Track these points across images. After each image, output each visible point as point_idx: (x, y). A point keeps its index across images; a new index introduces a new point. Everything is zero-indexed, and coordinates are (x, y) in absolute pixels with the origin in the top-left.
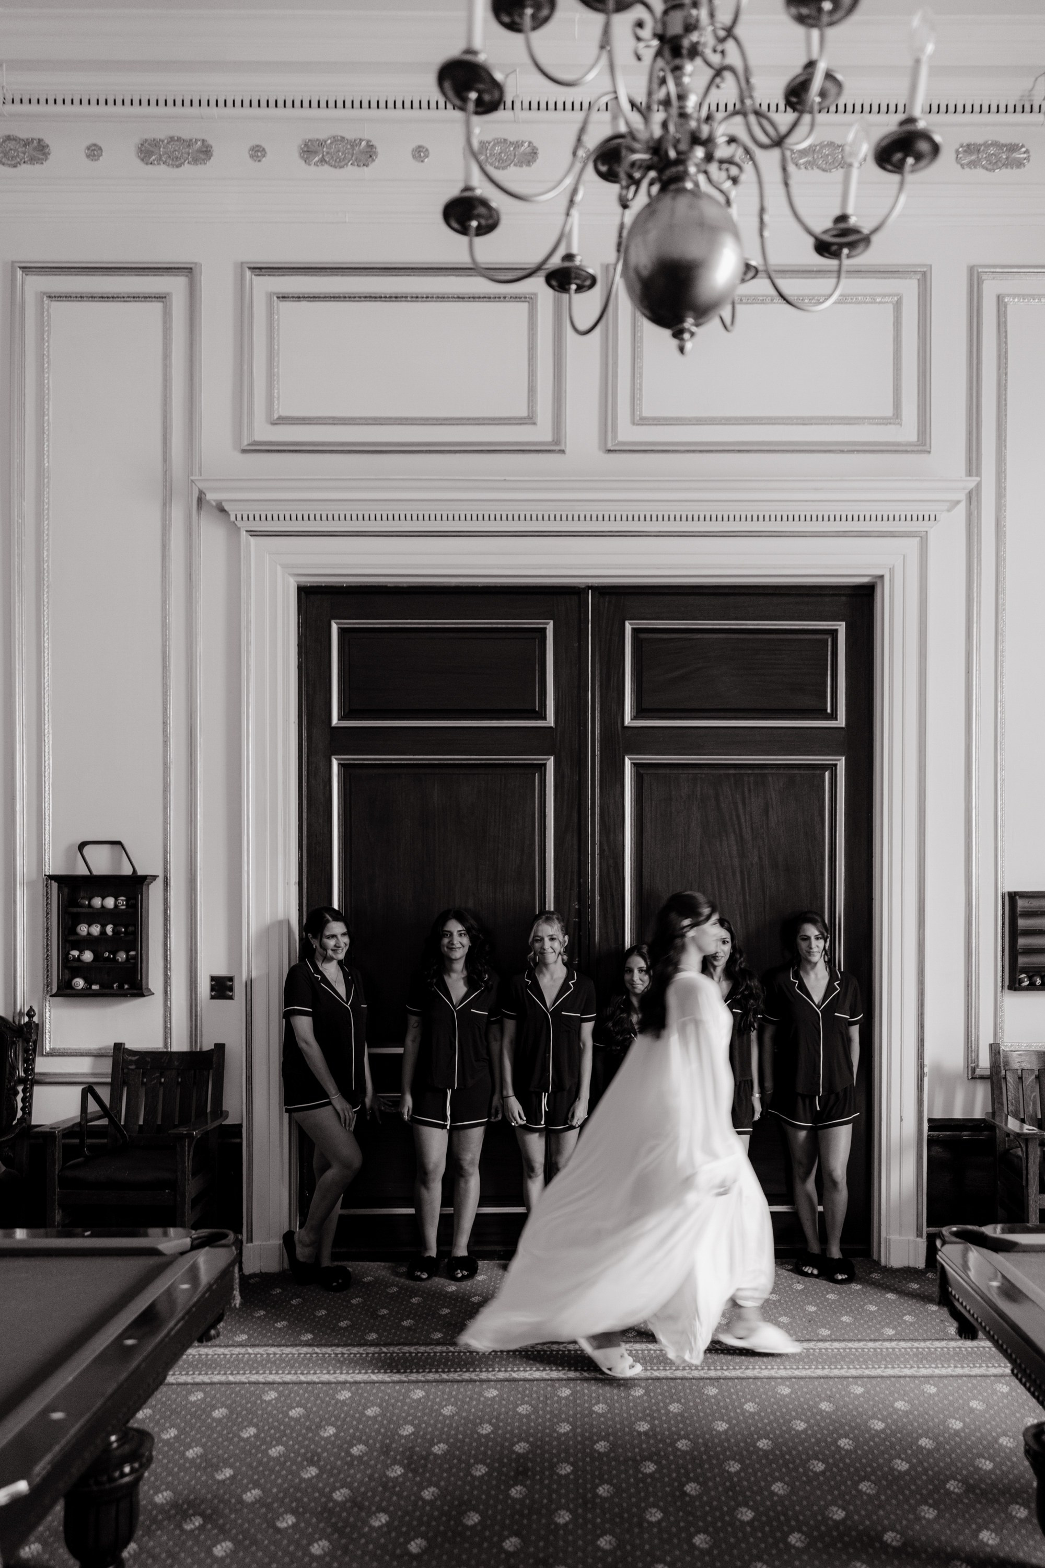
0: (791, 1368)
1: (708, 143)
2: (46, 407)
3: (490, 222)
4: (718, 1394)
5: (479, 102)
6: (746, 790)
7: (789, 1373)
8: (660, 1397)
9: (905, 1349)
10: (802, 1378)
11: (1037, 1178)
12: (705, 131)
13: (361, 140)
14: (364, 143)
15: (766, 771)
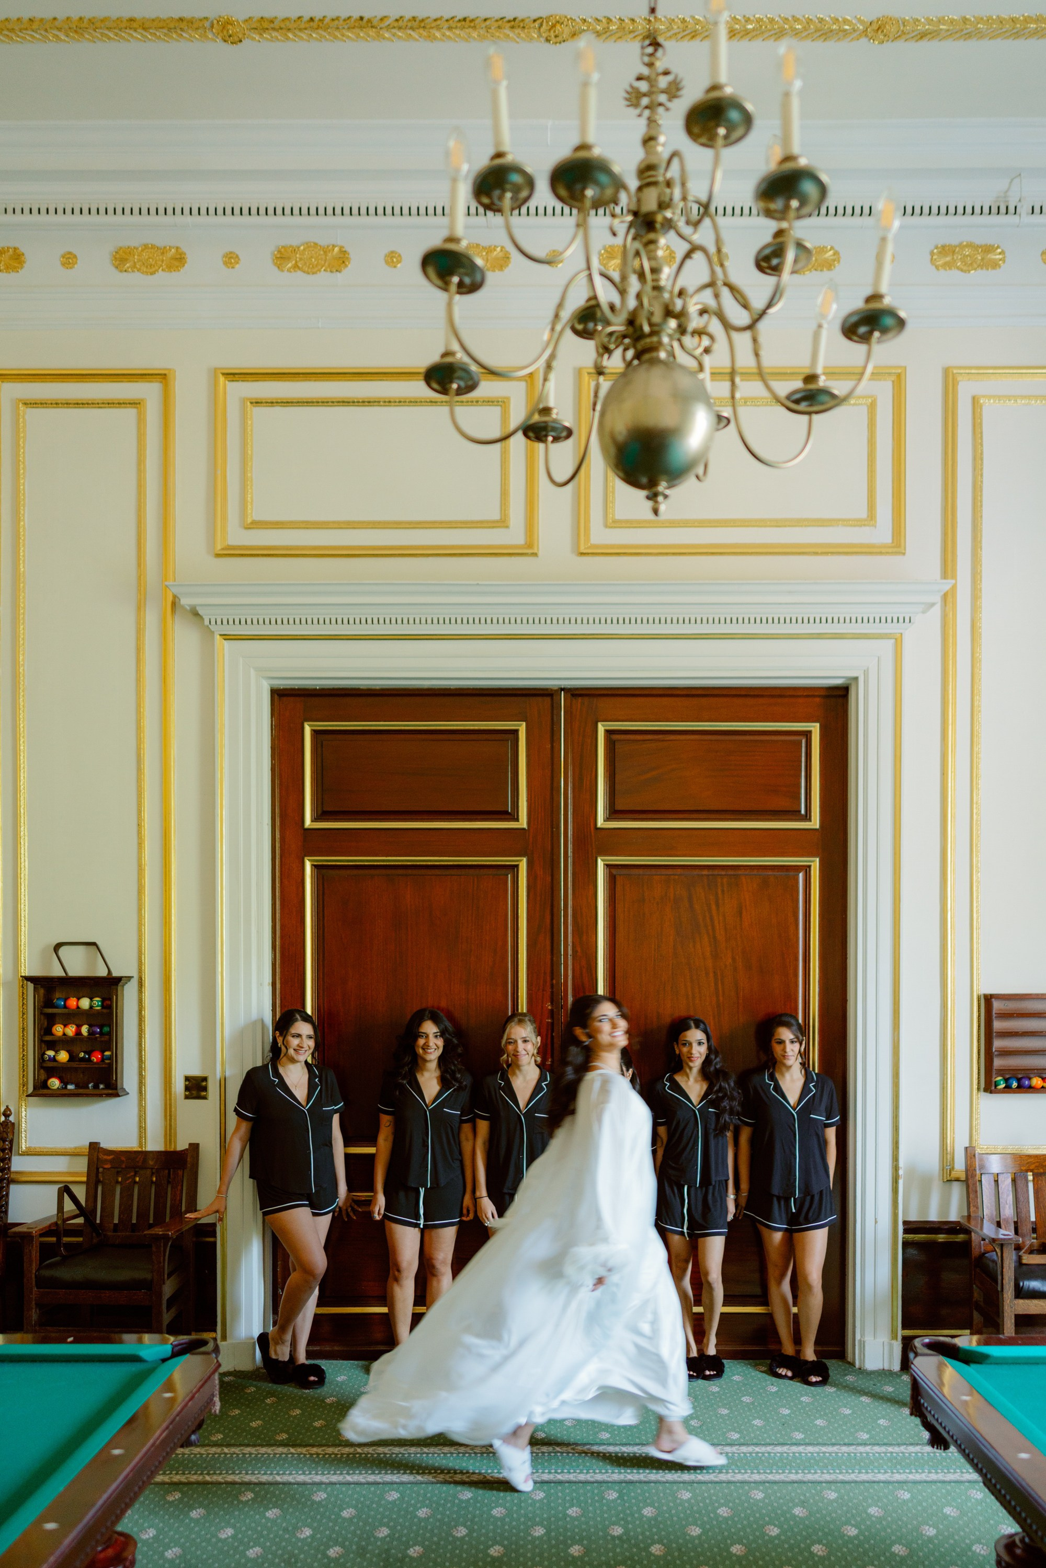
0: (765, 1473)
1: (681, 316)
2: (22, 512)
3: (470, 383)
4: (691, 1498)
5: (461, 285)
6: (720, 892)
7: (763, 1477)
8: (634, 1501)
9: (879, 1453)
10: (775, 1482)
11: (1012, 1284)
12: (678, 304)
13: (334, 246)
14: (336, 249)
15: (740, 872)
